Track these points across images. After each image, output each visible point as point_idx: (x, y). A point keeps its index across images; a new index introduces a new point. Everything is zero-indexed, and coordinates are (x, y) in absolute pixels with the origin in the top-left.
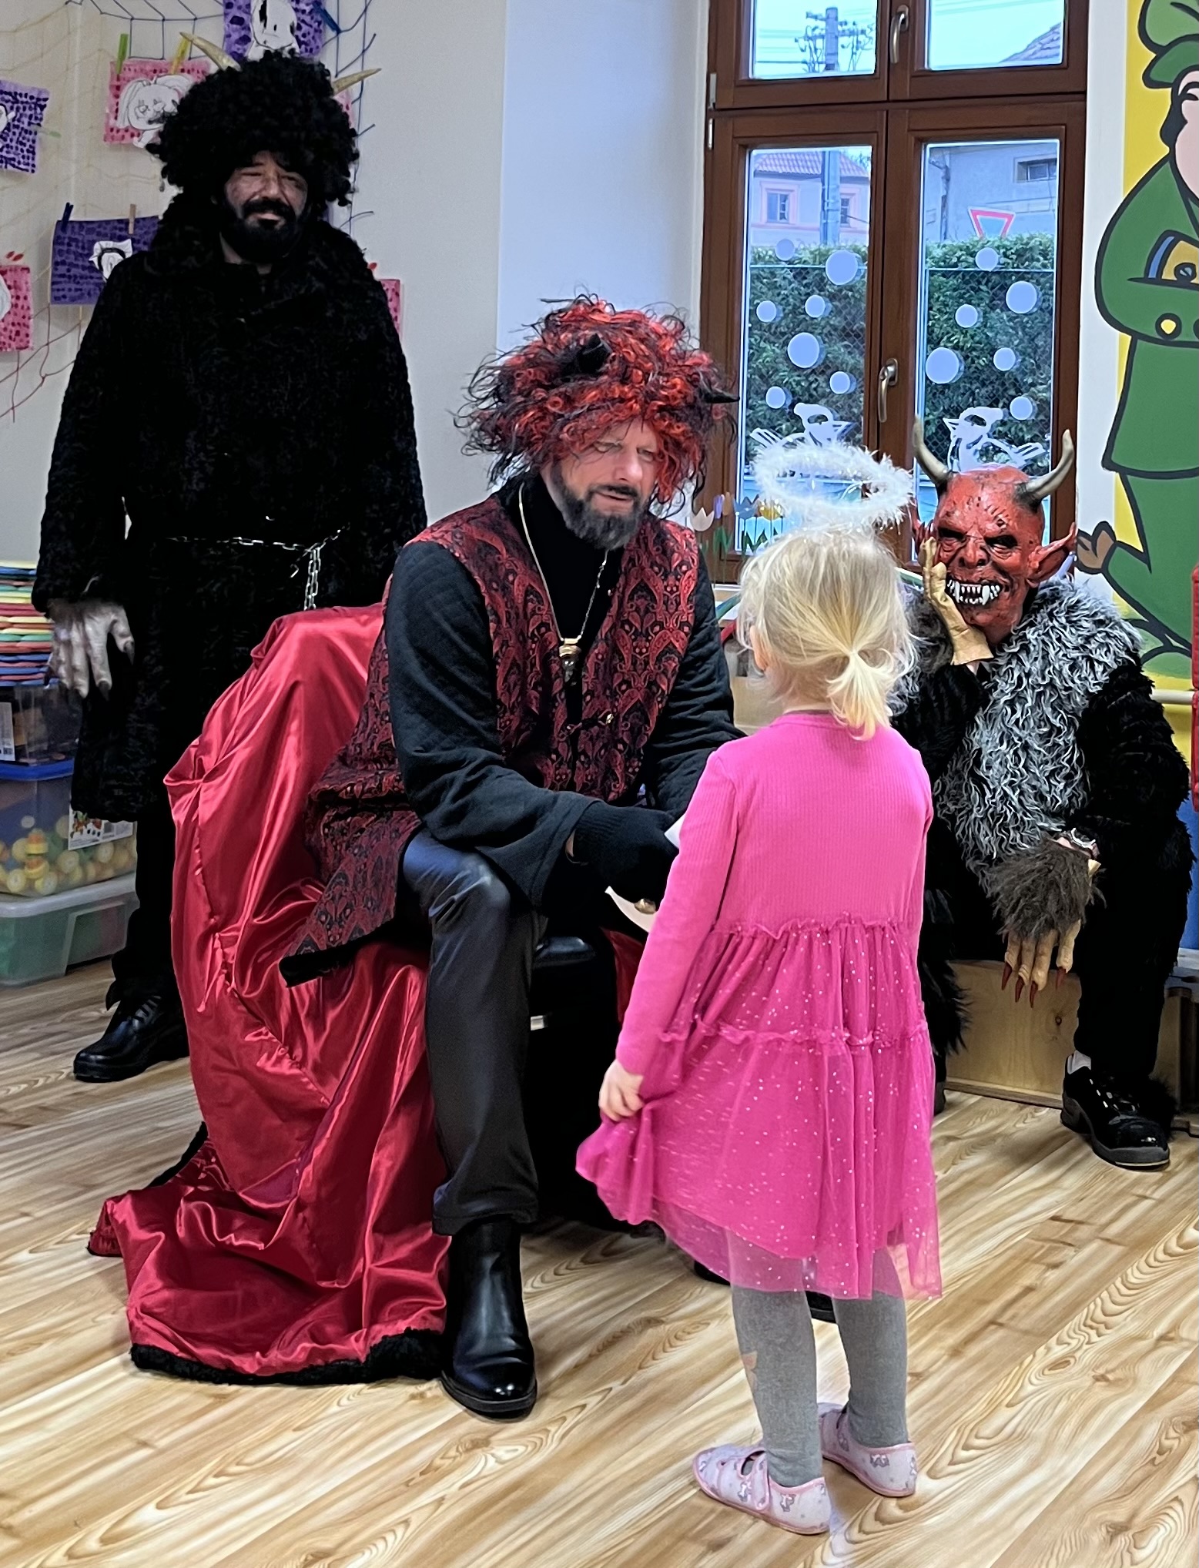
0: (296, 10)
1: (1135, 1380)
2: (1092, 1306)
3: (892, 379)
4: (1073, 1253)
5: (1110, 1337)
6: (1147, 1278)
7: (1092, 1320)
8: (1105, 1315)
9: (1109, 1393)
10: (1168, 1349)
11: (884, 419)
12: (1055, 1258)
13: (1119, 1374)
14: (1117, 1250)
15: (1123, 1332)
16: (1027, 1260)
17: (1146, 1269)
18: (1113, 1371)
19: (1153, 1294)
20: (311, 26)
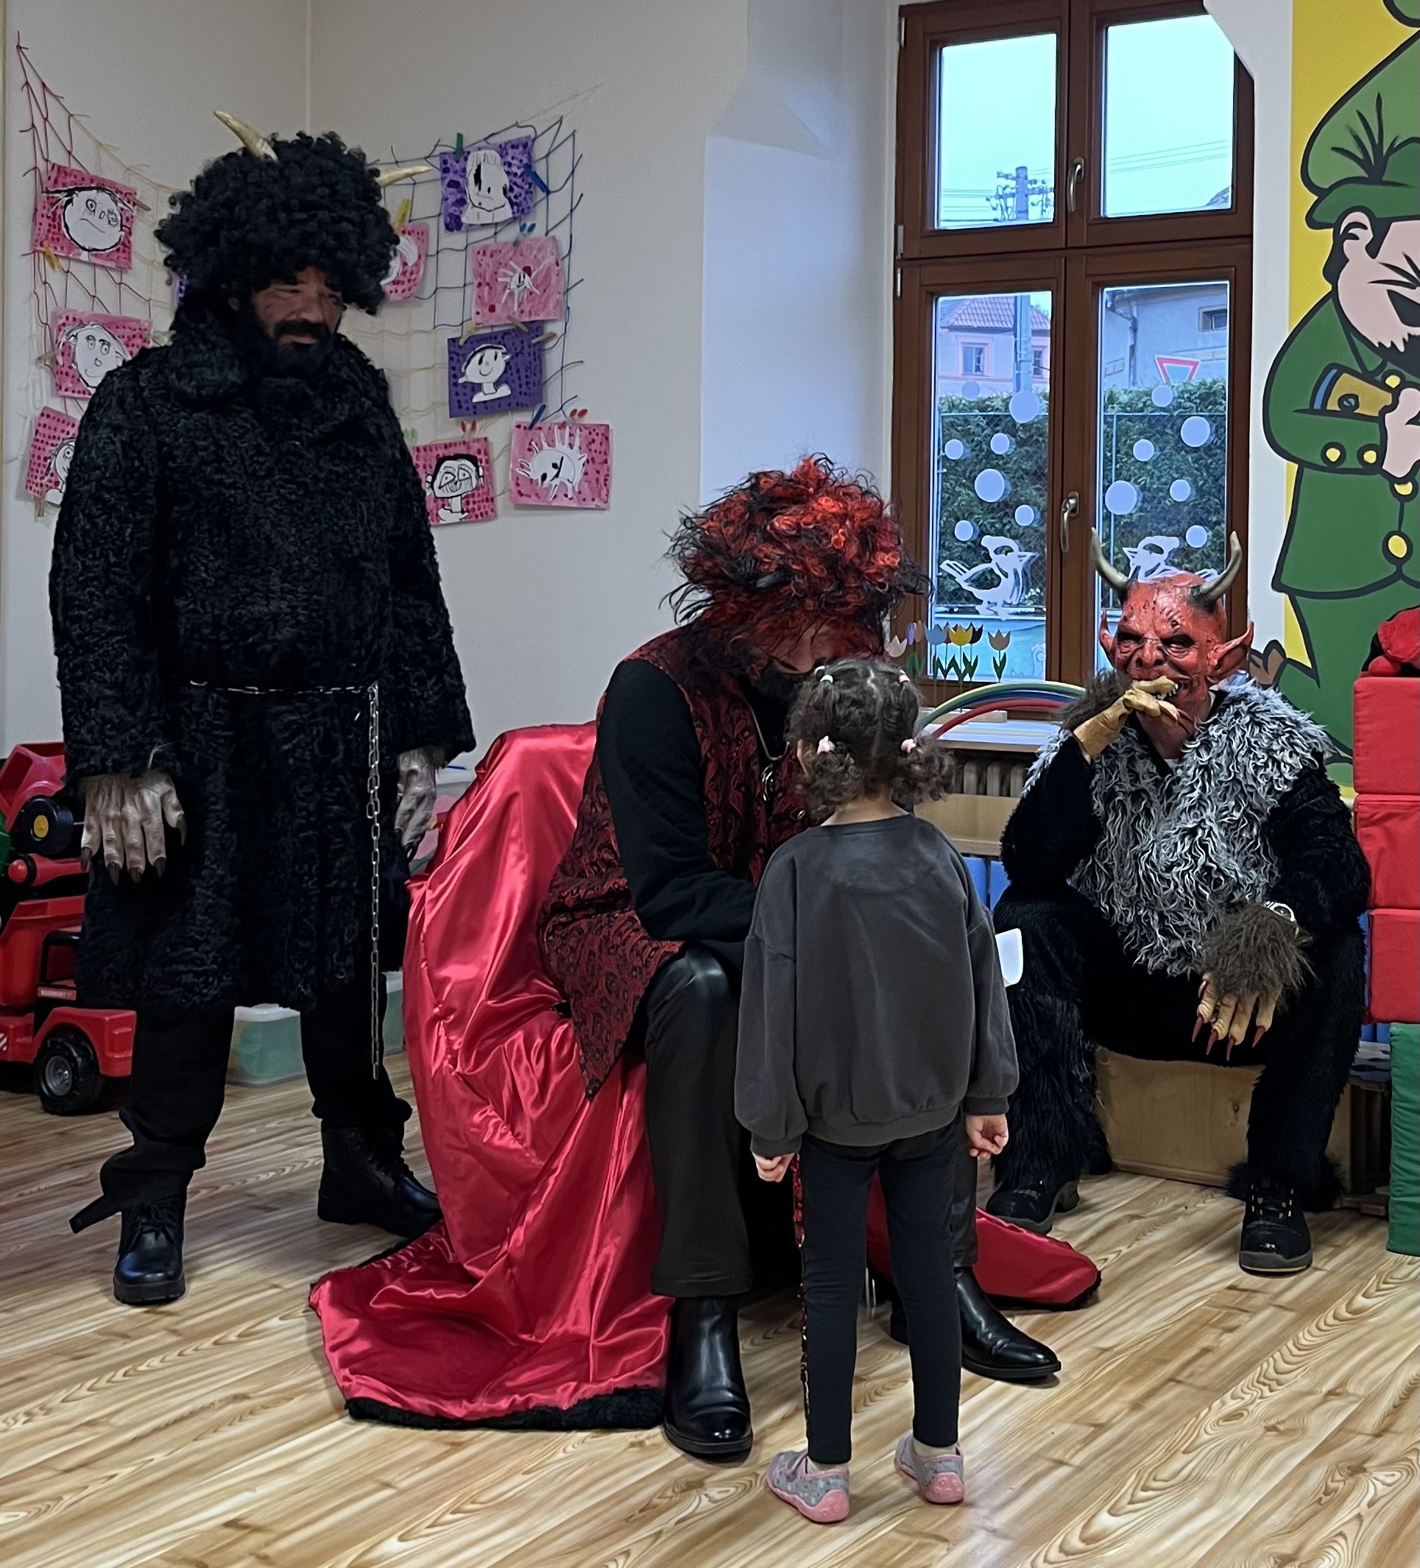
0: (508, 173)
1: (1304, 1430)
2: (1265, 1365)
3: (1073, 511)
4: (1248, 1318)
5: (1281, 1393)
6: (1318, 1340)
7: (1264, 1377)
8: (1277, 1373)
9: (1280, 1441)
10: (1335, 1403)
11: (1066, 550)
12: (1233, 1323)
13: (1288, 1425)
14: (1290, 1316)
15: (1293, 1388)
16: (1203, 1325)
17: (1316, 1332)
18: (1283, 1422)
19: (1324, 1354)
20: (522, 188)
